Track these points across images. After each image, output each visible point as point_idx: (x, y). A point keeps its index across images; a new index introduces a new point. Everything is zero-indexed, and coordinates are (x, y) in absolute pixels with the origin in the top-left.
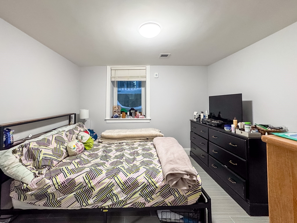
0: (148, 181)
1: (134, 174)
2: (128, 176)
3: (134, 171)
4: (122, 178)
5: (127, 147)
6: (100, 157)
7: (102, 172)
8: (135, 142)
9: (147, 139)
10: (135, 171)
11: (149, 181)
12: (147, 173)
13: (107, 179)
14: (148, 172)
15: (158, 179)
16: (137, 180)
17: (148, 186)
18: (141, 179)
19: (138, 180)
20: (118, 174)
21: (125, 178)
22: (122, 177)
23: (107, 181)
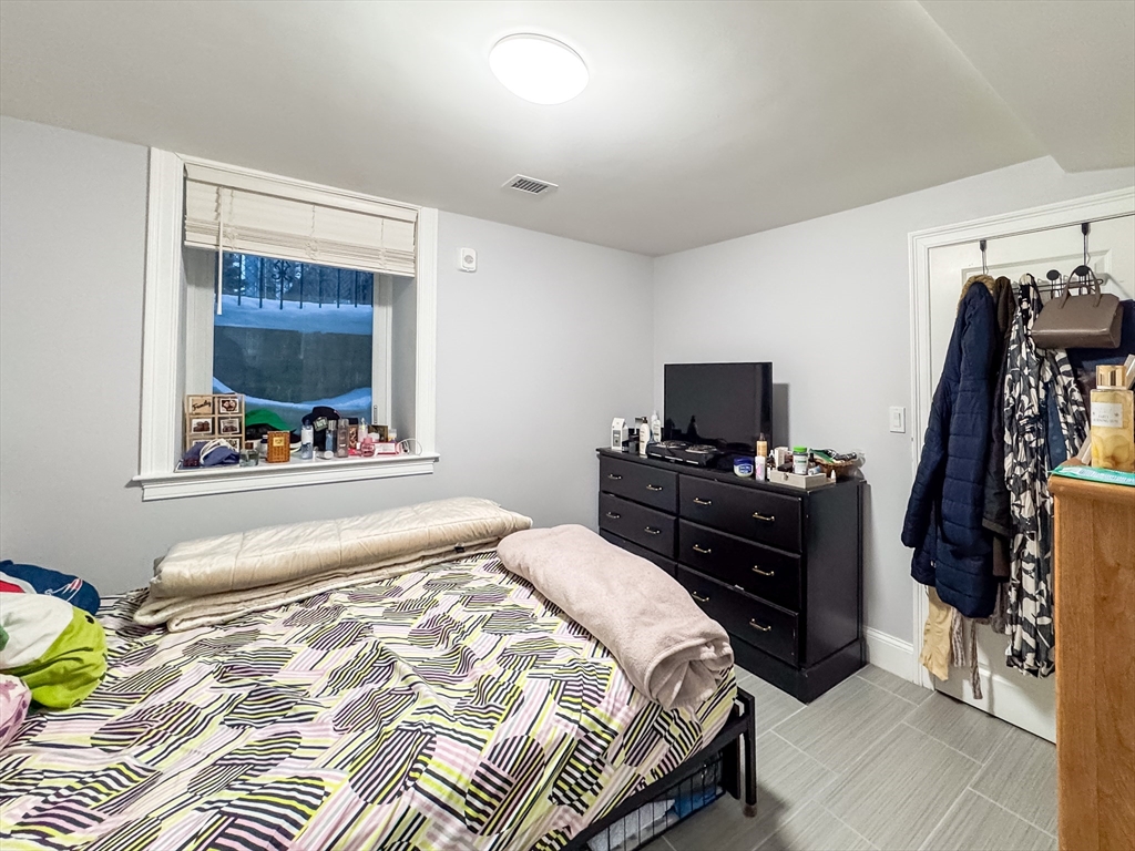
0: (580, 727)
1: (510, 719)
2: (485, 741)
3: (503, 706)
4: (461, 761)
5: (373, 611)
6: (220, 718)
7: (322, 788)
8: (395, 577)
9: (459, 550)
10: (507, 708)
11: (581, 723)
12: (563, 695)
13: (376, 806)
14: (564, 689)
15: (612, 701)
16: (534, 740)
17: (581, 747)
18: (549, 730)
19: (539, 736)
20: (430, 757)
21: (474, 759)
22: (455, 762)
23: (380, 817)
